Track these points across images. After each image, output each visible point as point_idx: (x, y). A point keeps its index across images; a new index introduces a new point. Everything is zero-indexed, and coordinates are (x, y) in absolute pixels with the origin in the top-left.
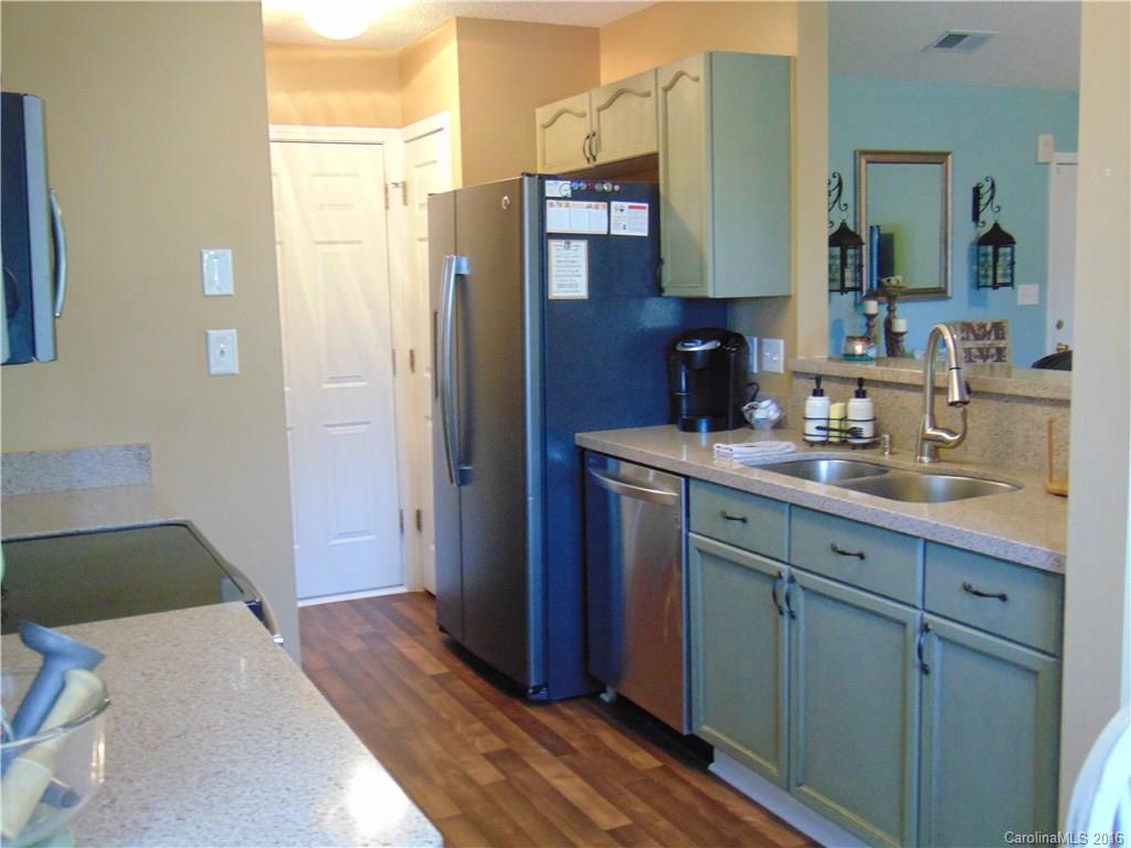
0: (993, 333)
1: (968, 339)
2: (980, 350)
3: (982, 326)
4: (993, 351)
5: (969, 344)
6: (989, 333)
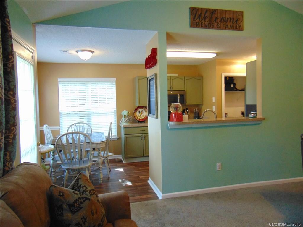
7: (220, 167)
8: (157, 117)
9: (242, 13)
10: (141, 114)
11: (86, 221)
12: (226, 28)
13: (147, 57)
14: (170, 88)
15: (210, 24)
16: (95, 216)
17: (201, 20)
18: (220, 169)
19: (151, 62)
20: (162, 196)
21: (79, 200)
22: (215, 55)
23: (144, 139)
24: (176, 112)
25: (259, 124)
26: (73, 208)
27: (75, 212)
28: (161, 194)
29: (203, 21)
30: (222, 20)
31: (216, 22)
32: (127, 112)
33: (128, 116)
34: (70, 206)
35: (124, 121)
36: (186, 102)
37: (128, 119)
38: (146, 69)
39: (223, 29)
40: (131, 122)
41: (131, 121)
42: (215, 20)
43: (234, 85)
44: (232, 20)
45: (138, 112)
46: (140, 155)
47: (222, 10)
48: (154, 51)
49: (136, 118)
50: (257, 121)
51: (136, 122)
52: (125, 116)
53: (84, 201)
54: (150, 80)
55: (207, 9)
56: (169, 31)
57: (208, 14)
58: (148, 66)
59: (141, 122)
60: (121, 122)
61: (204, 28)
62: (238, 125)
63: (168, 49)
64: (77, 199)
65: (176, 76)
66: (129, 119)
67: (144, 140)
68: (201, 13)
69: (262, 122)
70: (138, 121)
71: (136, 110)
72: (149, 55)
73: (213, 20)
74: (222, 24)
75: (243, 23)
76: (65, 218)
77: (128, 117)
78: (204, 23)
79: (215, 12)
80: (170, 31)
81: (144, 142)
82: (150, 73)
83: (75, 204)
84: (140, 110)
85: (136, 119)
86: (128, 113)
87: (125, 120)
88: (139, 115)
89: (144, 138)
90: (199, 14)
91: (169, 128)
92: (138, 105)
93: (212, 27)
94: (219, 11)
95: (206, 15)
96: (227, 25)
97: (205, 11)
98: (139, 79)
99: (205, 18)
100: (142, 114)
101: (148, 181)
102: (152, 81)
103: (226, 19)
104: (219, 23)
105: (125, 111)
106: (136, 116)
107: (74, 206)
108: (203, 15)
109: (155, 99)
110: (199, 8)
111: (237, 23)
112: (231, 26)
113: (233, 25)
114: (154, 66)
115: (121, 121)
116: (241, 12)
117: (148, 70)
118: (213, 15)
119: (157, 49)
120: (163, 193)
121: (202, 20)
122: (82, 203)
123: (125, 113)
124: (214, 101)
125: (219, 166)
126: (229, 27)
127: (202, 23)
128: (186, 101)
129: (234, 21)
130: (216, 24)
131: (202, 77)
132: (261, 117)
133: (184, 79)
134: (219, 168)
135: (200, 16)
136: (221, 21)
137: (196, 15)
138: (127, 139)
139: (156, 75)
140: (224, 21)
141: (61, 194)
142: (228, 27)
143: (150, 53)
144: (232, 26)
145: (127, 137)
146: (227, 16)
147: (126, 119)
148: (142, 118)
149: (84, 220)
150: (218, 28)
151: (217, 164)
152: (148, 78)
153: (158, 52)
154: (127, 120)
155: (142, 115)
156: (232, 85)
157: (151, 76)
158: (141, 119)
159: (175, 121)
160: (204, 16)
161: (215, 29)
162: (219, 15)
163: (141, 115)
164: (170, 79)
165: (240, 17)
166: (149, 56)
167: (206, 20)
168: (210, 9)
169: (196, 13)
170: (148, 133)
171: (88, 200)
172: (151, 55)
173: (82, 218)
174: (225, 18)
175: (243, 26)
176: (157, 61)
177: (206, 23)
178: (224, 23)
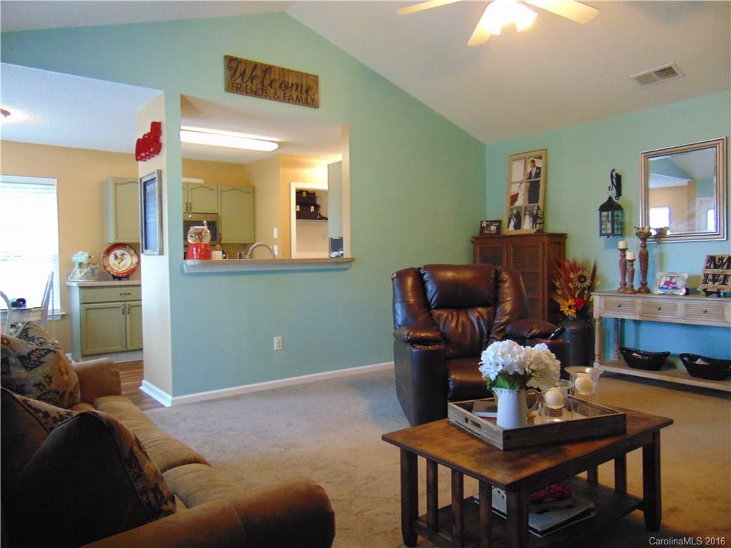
0: (726, 264)
1: (710, 268)
2: (714, 275)
3: (721, 259)
4: (722, 277)
5: (709, 271)
6: (724, 264)
7: (281, 344)
8: (161, 253)
9: (315, 79)
10: (119, 261)
11: (51, 381)
12: (289, 100)
13: (141, 137)
14: (187, 207)
15: (262, 89)
16: (66, 378)
17: (245, 81)
18: (281, 348)
19: (150, 148)
20: (173, 401)
21: (38, 352)
22: (276, 146)
23: (129, 313)
24: (198, 242)
25: (345, 269)
26: (28, 361)
27: (32, 368)
28: (170, 398)
29: (249, 83)
30: (283, 86)
31: (271, 87)
32: (86, 255)
33: (89, 264)
34: (22, 359)
35: (80, 276)
36: (221, 239)
37: (88, 272)
38: (137, 160)
39: (284, 101)
40: (97, 277)
41: (95, 276)
42: (271, 85)
43: (317, 207)
44: (299, 88)
45: (112, 257)
46: (118, 348)
47: (283, 69)
48: (156, 127)
49: (108, 269)
50: (341, 264)
51: (107, 279)
52: (81, 264)
53: (46, 354)
54: (145, 184)
55: (256, 62)
56: (185, 93)
57: (258, 72)
58: (143, 154)
59: (120, 278)
60: (72, 278)
61: (251, 96)
62: (311, 271)
63: (184, 125)
64: (33, 351)
65: (199, 184)
66: (93, 271)
67: (128, 316)
68: (245, 69)
69: (351, 265)
70: (113, 276)
71: (108, 251)
72: (146, 133)
73: (267, 82)
74: (282, 92)
75: (318, 95)
76: (14, 376)
77: (91, 265)
78: (251, 87)
79: (270, 72)
80: (187, 92)
81: (127, 319)
82: (146, 169)
83: (32, 356)
84: (119, 252)
85: (109, 272)
86: (90, 257)
87: (81, 273)
88: (116, 262)
89: (127, 311)
90: (242, 70)
91: (186, 271)
92: (112, 240)
93: (265, 96)
94: (276, 70)
95: (254, 74)
96: (291, 95)
97: (252, 65)
98: (116, 184)
99: (252, 78)
100: (122, 260)
101: (141, 388)
102: (151, 185)
103: (290, 85)
104: (278, 90)
105: (80, 252)
106: (109, 265)
107: (30, 359)
108: (248, 72)
109: (157, 219)
110: (241, 59)
111: (307, 94)
112: (297, 97)
113: (301, 97)
114: (156, 156)
115: (71, 276)
116: (314, 76)
117: (140, 163)
118: (268, 76)
119: (162, 125)
120: (174, 396)
121: (248, 81)
122: (42, 356)
123: (81, 257)
124: (275, 236)
125: (279, 342)
126: (295, 99)
127: (246, 86)
128: (220, 235)
129: (304, 90)
130: (272, 91)
131: (254, 189)
132: (349, 256)
133: (216, 191)
134: (279, 346)
135: (243, 74)
136: (280, 87)
137: (236, 71)
138: (86, 313)
139: (160, 173)
140: (286, 88)
141: (5, 342)
142: (293, 99)
143: (148, 130)
144: (299, 97)
145: (87, 309)
146: (291, 80)
147: (85, 271)
148: (124, 269)
149: (48, 380)
150: (276, 98)
151: (276, 340)
152: (141, 179)
153: (164, 129)
154: (85, 274)
155: (122, 263)
156: (312, 209)
157: (149, 175)
158: (120, 271)
159: (197, 258)
160: (252, 74)
161: (271, 99)
162: (277, 77)
163: (119, 263)
164: (187, 188)
165: (312, 84)
166: (145, 135)
167: (254, 82)
168: (261, 64)
169: (237, 67)
170: (141, 300)
171: (53, 353)
172: (149, 134)
173: (44, 377)
174: (288, 84)
175: (318, 101)
176: (163, 146)
177: (254, 88)
178: (287, 91)
